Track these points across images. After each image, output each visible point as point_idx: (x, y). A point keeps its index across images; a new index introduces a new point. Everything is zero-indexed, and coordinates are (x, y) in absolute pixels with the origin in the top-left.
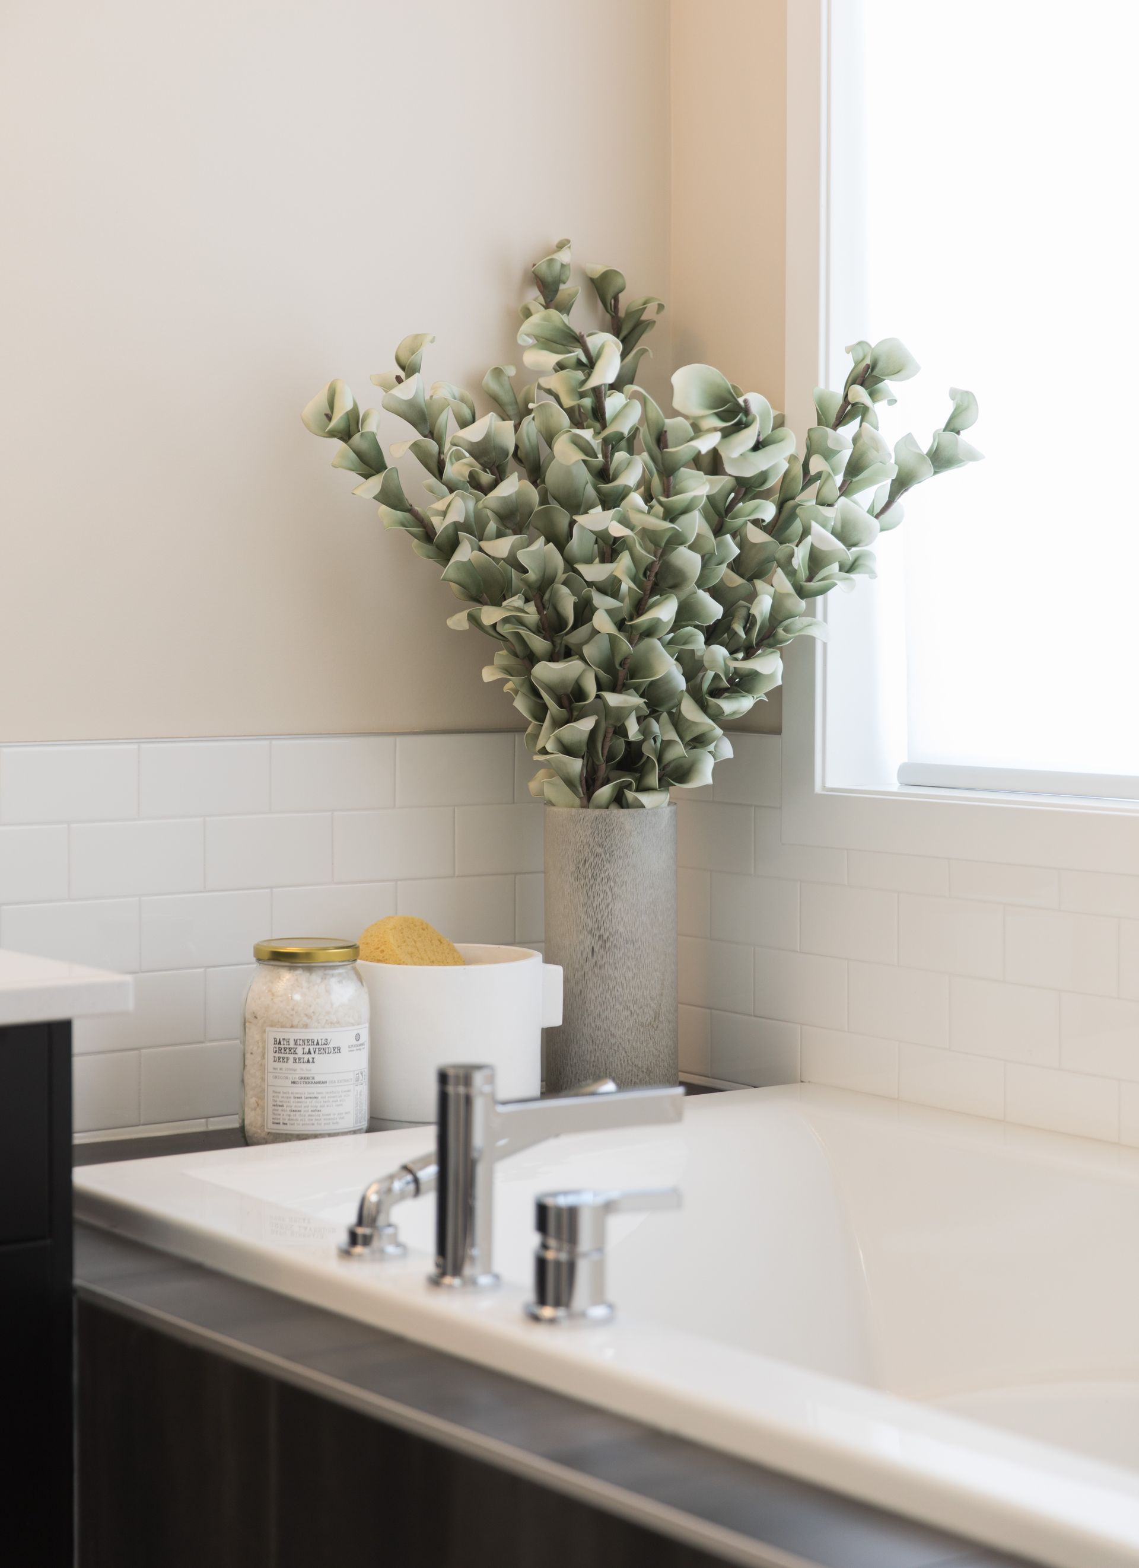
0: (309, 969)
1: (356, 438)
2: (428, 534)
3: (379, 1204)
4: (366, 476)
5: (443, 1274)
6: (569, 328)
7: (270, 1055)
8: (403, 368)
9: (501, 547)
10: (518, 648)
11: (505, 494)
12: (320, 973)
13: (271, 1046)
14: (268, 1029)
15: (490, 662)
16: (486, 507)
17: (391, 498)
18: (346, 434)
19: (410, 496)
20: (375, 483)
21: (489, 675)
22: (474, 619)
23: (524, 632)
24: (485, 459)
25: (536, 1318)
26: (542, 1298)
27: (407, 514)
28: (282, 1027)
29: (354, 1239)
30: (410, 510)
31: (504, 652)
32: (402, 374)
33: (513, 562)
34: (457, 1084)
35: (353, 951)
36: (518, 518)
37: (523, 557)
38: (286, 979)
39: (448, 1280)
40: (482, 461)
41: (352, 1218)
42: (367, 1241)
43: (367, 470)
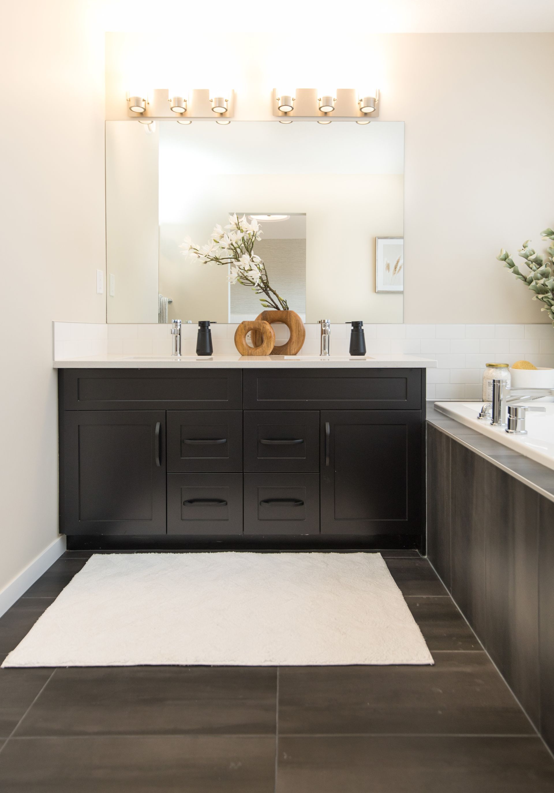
0: (497, 368)
1: (507, 260)
2: (525, 279)
3: (486, 409)
4: (510, 268)
5: (493, 422)
6: (552, 231)
7: (487, 385)
8: (524, 247)
9: (542, 281)
10: (549, 304)
11: (541, 270)
12: (499, 369)
13: (487, 383)
14: (487, 380)
15: (543, 307)
16: (538, 273)
17: (517, 272)
18: (505, 259)
19: (521, 271)
20: (512, 269)
21: (542, 310)
22: (537, 297)
23: (550, 300)
24: (537, 262)
25: (507, 432)
26: (509, 428)
27: (521, 276)
28: (490, 379)
29: (480, 415)
30: (521, 275)
31: (546, 305)
32: (523, 248)
33: (544, 285)
34: (497, 383)
35: (507, 365)
36: (546, 275)
37: (547, 283)
38: (492, 370)
39: (495, 424)
40: (536, 263)
41: (480, 412)
42: (483, 416)
43: (510, 267)
